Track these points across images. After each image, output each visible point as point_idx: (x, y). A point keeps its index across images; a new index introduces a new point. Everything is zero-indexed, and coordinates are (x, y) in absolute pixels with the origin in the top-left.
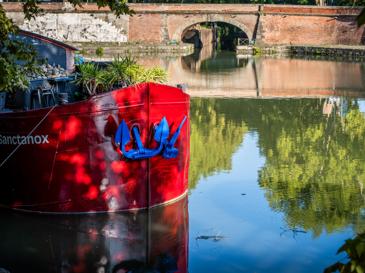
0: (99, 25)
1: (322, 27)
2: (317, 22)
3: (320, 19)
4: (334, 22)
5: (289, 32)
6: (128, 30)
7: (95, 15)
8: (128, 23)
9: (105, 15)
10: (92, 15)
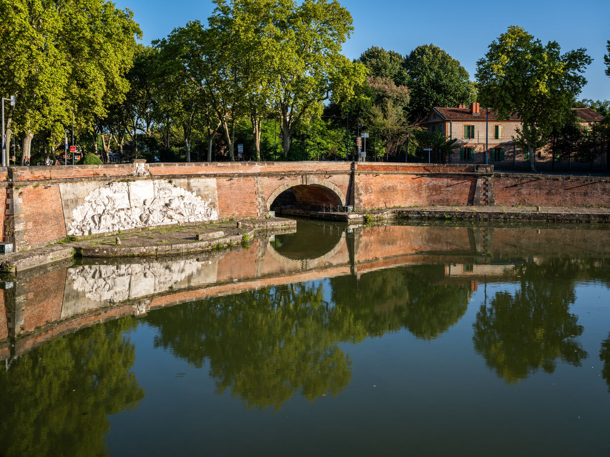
0: (182, 196)
1: (408, 187)
2: (402, 181)
3: (404, 178)
4: (421, 181)
5: (381, 193)
6: (217, 202)
7: (174, 181)
8: (216, 192)
9: (186, 180)
10: (170, 182)
